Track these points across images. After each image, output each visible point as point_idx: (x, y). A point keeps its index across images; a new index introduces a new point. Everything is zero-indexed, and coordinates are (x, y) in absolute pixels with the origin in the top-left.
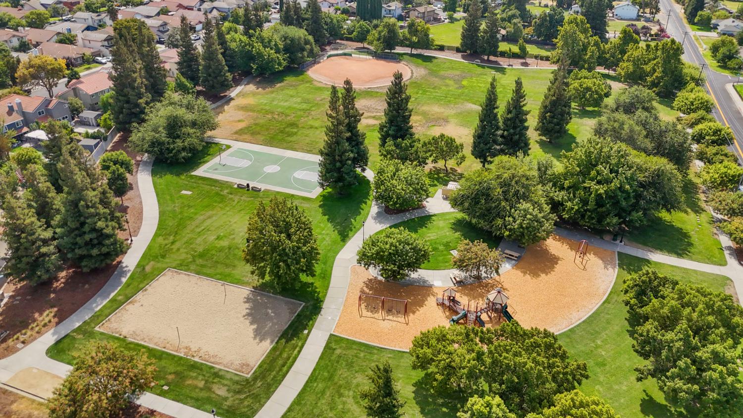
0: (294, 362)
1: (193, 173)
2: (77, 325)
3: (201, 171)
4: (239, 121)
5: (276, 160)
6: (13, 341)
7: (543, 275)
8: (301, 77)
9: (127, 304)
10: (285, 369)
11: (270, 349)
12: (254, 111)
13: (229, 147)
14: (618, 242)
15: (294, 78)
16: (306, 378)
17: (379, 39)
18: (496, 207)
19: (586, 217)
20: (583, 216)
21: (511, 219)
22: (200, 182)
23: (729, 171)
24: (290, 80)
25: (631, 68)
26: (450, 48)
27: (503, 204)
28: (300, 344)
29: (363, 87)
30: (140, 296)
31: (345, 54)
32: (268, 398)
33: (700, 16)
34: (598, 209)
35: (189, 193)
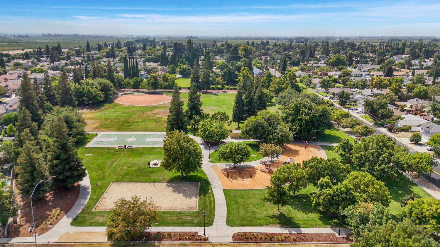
0: (214, 201)
1: (85, 147)
2: (80, 211)
3: (89, 145)
4: (92, 124)
5: (131, 136)
6: (44, 225)
7: (297, 156)
8: (113, 104)
9: (102, 199)
10: (212, 205)
11: (198, 200)
12: (98, 119)
13: (97, 135)
14: (316, 142)
15: (109, 105)
16: (226, 206)
17: (148, 85)
18: (267, 130)
19: (302, 132)
20: (301, 132)
21: (276, 134)
22: (93, 149)
23: (342, 113)
24: (107, 105)
25: (277, 87)
26: (184, 88)
27: (270, 128)
28: (211, 195)
29: (152, 105)
30: (105, 195)
31: (130, 94)
32: (214, 216)
33: (287, 70)
34: (307, 128)
35: (91, 155)
